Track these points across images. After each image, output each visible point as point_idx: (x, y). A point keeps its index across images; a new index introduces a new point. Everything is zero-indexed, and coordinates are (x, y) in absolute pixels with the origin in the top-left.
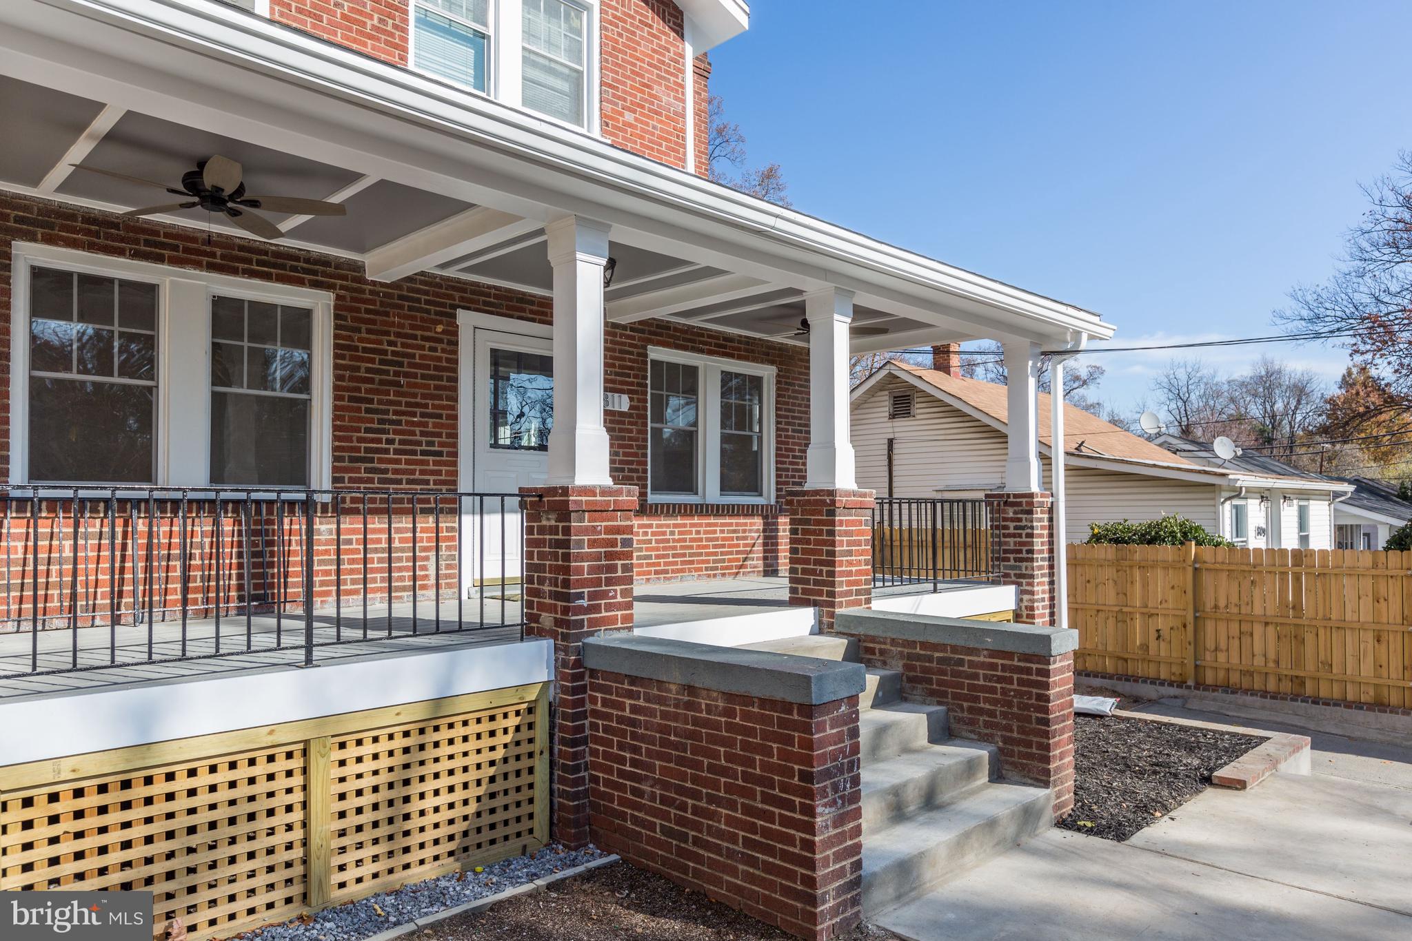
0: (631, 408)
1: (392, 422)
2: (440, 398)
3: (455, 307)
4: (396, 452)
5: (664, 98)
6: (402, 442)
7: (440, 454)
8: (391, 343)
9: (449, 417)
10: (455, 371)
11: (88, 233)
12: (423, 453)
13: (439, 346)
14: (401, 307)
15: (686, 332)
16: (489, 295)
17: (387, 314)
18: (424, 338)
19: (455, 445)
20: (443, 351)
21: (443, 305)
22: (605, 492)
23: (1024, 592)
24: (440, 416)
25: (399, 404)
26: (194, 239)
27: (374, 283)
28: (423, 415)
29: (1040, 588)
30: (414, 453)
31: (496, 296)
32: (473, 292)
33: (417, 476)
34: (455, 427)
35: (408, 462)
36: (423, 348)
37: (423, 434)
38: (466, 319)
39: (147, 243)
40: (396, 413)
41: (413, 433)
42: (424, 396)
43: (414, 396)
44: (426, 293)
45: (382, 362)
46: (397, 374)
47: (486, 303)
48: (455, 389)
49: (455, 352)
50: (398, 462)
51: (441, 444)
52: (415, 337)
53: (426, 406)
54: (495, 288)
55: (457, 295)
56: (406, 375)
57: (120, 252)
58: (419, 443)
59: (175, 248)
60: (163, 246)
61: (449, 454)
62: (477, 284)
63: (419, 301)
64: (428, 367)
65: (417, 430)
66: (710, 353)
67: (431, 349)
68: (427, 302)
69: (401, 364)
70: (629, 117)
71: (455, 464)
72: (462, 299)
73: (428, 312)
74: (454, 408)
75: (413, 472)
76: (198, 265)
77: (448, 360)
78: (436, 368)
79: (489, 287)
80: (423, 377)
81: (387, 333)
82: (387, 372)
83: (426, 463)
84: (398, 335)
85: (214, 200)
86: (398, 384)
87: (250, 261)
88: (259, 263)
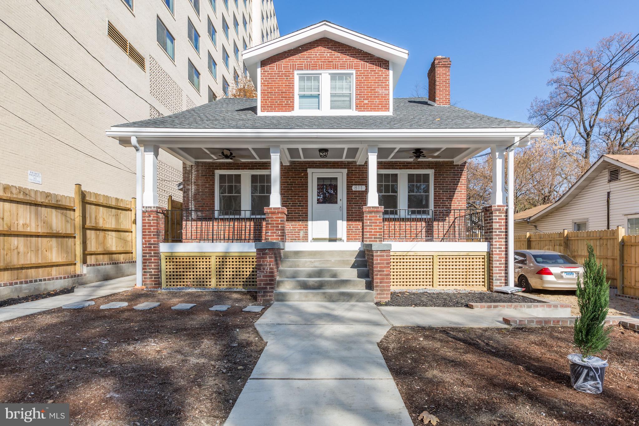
0: (366, 189)
1: (290, 199)
2: (303, 192)
3: (307, 168)
4: (291, 206)
5: (380, 91)
6: (292, 204)
7: (303, 206)
8: (289, 180)
9: (305, 197)
10: (307, 184)
11: (227, 166)
12: (298, 206)
13: (303, 179)
14: (292, 171)
15: (389, 163)
16: (317, 163)
17: (289, 173)
18: (298, 177)
19: (307, 204)
20: (304, 180)
21: (304, 168)
23: (491, 245)
24: (303, 196)
25: (292, 194)
26: (246, 164)
27: (285, 166)
28: (298, 197)
29: (498, 243)
30: (296, 206)
31: (319, 163)
32: (312, 163)
33: (297, 212)
34: (307, 199)
35: (294, 208)
36: (298, 180)
37: (298, 201)
38: (310, 171)
39: (237, 166)
40: (291, 196)
41: (296, 201)
42: (298, 192)
43: (296, 192)
44: (299, 166)
45: (287, 185)
46: (291, 187)
47: (316, 166)
48: (307, 189)
49: (307, 180)
50: (292, 208)
51: (303, 204)
52: (296, 177)
53: (299, 194)
54: (319, 161)
55: (307, 165)
56: (294, 187)
57: (232, 169)
58: (297, 204)
59: (242, 166)
60: (240, 166)
61: (305, 206)
62: (313, 161)
63: (297, 168)
64: (300, 184)
65: (297, 200)
66: (400, 168)
67: (300, 180)
68: (299, 168)
69: (292, 185)
70: (366, 102)
71: (307, 208)
72: (309, 166)
73: (299, 171)
74: (307, 194)
75: (296, 211)
76: (246, 169)
77: (305, 182)
78: (302, 184)
79: (317, 161)
80: (298, 187)
81: (289, 177)
82: (289, 187)
83: (299, 208)
84: (291, 177)
85: (227, 157)
86: (292, 189)
87: (257, 166)
88: (259, 166)
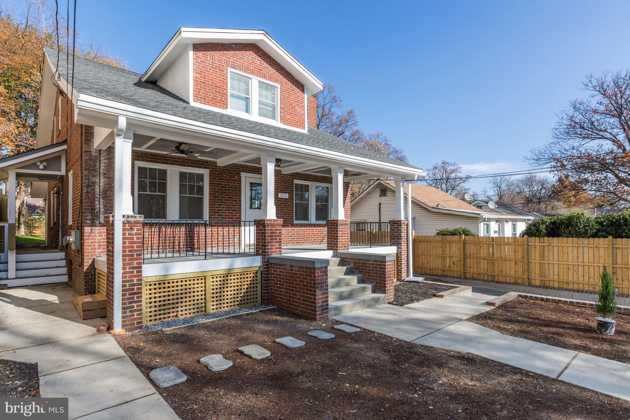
0: (289, 197)
1: (224, 203)
2: (236, 196)
3: (240, 172)
4: (225, 210)
5: (299, 110)
6: (226, 208)
7: (236, 211)
8: (224, 182)
9: (239, 201)
10: (240, 188)
11: (151, 158)
12: (232, 210)
13: (236, 182)
14: (226, 172)
15: (305, 175)
16: (249, 168)
17: (223, 174)
18: (232, 180)
19: (240, 208)
20: (237, 183)
21: (237, 171)
22: (274, 220)
23: (399, 248)
24: (236, 201)
25: (226, 198)
26: (175, 158)
27: (219, 166)
28: (232, 200)
29: (404, 247)
30: (230, 210)
31: (251, 168)
32: (245, 167)
33: (230, 217)
34: (240, 203)
35: (228, 213)
36: (232, 183)
37: (232, 205)
38: (243, 175)
39: (165, 160)
40: (225, 200)
41: (229, 205)
42: (232, 195)
43: (230, 195)
44: (233, 168)
45: (221, 187)
46: (225, 190)
47: (248, 170)
48: (240, 193)
49: (240, 184)
50: (226, 213)
51: (237, 208)
52: (230, 180)
53: (233, 198)
54: (251, 166)
55: (241, 168)
56: (228, 190)
57: (158, 162)
58: (231, 208)
59: (171, 161)
60: (168, 160)
61: (239, 211)
62: (246, 165)
63: (231, 170)
64: (233, 188)
65: (231, 204)
66: (312, 181)
67: (234, 183)
68: (233, 171)
69: (226, 187)
70: (288, 117)
71: (240, 213)
72: (242, 169)
73: (233, 173)
74: (240, 198)
75: (229, 215)
76: (176, 164)
77: (238, 186)
78: (236, 188)
79: (249, 166)
80: (232, 190)
81: (223, 179)
82: (223, 190)
83: (233, 213)
84: (226, 180)
85: (183, 152)
86: (226, 193)
87: (188, 163)
88: (191, 163)
